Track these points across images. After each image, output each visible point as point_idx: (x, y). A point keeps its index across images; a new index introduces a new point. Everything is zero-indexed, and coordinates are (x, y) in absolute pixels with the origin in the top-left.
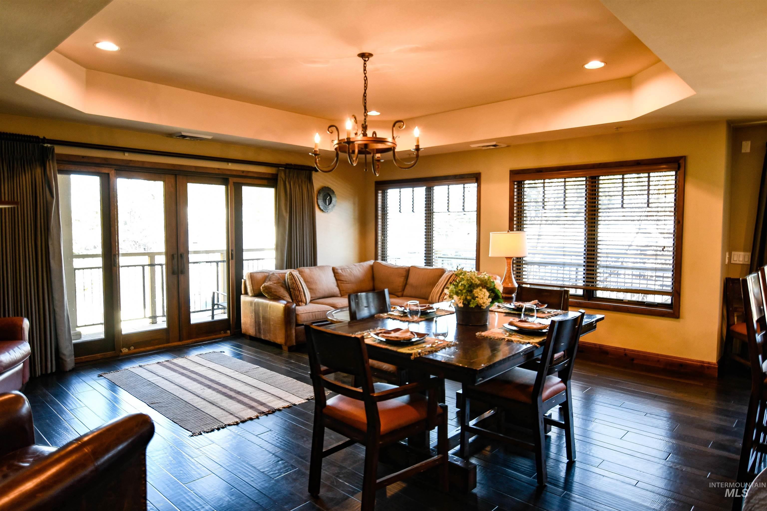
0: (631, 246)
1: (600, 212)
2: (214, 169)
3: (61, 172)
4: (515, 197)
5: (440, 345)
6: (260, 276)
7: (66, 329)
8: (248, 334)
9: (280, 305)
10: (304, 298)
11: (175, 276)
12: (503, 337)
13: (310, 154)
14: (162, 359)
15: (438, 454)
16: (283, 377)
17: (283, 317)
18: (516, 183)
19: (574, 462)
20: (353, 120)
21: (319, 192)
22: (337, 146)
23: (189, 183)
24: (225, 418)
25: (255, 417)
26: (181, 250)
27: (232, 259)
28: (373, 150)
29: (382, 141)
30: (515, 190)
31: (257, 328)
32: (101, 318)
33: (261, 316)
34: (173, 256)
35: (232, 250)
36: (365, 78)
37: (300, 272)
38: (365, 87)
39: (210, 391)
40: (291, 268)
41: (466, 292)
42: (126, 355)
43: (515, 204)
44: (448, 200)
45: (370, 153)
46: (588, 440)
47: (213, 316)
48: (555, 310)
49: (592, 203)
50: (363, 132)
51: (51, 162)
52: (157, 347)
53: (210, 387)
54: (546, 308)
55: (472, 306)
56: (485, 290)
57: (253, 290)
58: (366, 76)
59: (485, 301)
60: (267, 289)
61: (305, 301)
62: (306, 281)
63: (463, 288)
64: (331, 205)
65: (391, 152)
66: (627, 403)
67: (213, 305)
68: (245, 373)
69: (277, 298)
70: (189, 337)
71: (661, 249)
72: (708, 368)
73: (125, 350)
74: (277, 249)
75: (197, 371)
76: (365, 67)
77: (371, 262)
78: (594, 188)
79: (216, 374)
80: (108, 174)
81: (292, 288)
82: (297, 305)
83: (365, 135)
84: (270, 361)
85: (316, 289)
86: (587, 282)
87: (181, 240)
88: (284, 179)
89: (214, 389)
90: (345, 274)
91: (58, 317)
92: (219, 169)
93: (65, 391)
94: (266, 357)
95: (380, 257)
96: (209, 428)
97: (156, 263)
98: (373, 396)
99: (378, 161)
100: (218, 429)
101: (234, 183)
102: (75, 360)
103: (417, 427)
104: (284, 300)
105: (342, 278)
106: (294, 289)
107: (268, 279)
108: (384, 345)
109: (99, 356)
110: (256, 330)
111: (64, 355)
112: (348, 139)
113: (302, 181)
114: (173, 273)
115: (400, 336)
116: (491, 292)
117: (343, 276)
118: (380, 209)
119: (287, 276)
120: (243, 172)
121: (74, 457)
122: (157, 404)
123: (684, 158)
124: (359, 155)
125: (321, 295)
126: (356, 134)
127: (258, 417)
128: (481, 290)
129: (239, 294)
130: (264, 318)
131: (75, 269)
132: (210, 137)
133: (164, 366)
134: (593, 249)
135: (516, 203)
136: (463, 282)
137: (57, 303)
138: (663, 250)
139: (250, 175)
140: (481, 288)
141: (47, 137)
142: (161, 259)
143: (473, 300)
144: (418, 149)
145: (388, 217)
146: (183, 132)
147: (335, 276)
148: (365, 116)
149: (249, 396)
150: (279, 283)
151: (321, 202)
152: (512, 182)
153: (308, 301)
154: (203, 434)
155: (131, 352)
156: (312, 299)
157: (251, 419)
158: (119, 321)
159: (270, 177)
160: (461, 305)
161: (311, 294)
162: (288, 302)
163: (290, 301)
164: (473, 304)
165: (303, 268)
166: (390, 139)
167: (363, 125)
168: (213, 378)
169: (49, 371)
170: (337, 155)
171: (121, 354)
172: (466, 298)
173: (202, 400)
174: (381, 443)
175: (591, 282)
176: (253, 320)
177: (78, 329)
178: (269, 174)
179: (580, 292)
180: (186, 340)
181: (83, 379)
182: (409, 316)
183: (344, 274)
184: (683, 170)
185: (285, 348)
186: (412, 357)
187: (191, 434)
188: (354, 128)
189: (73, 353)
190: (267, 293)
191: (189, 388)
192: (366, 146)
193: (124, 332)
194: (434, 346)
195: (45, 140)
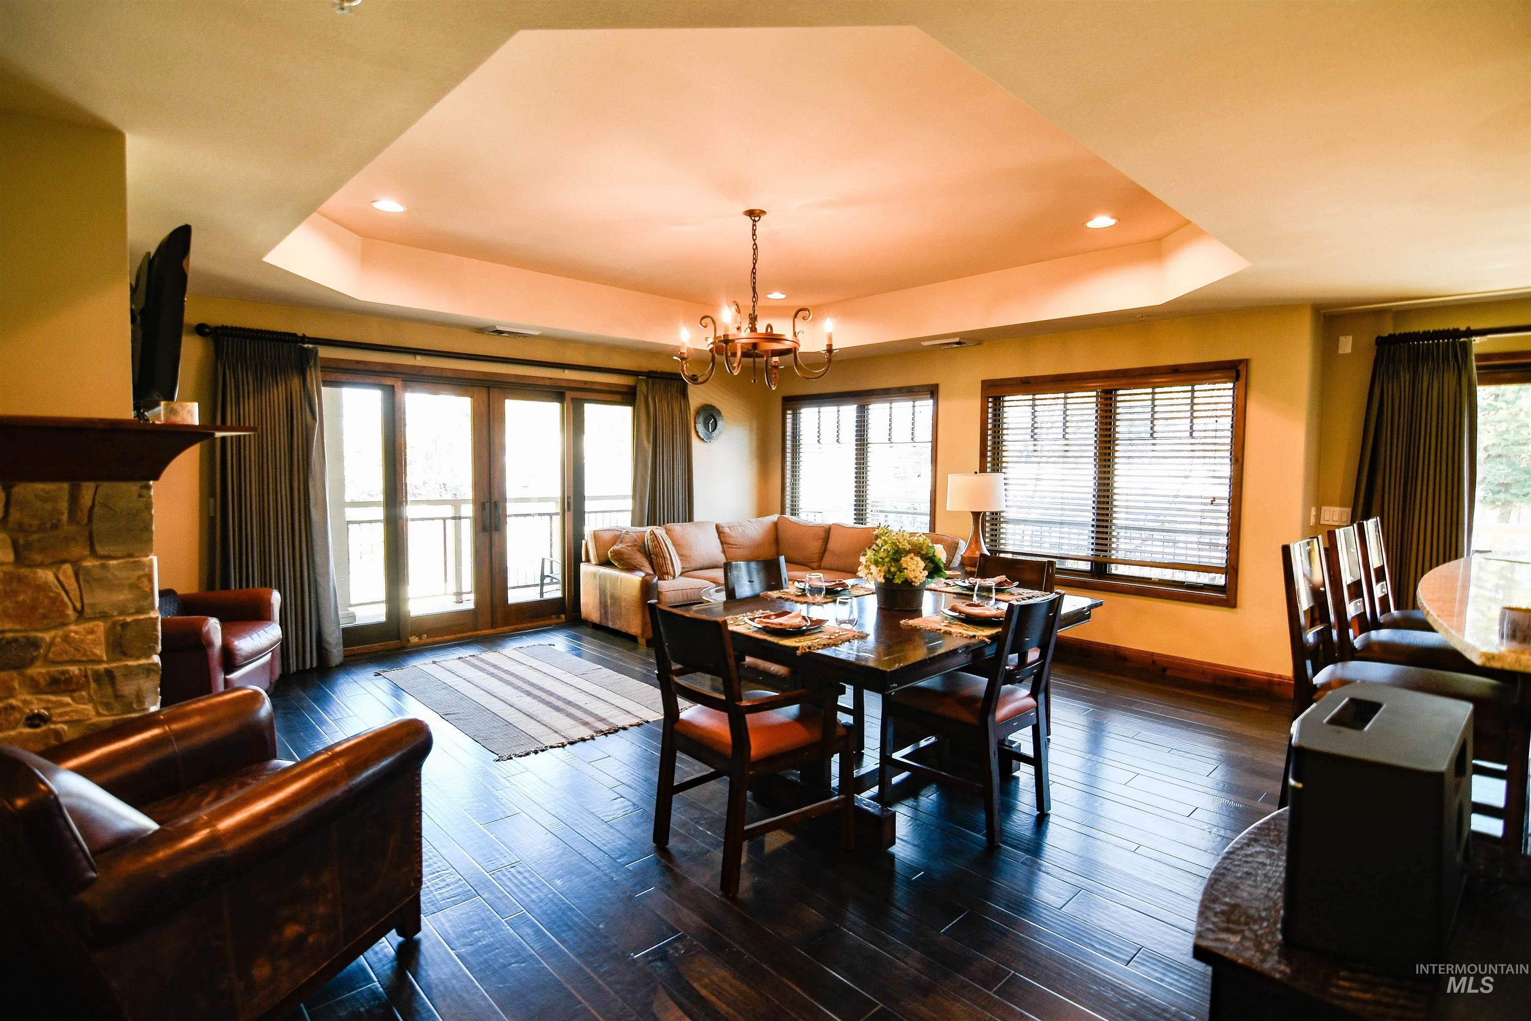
0: (1176, 496)
1: (1117, 445)
2: (544, 378)
3: (327, 383)
4: (990, 421)
5: (843, 637)
6: (607, 536)
7: (332, 607)
8: (590, 620)
9: (636, 578)
10: (671, 568)
11: (487, 534)
12: (939, 627)
13: (675, 358)
14: (466, 652)
15: (838, 795)
16: (635, 682)
17: (639, 595)
18: (990, 400)
19: (1048, 815)
20: (734, 308)
21: (698, 412)
22: (711, 346)
23: (508, 398)
24: (547, 737)
25: (589, 737)
26: (496, 497)
27: (569, 509)
28: (768, 351)
29: (777, 339)
30: (990, 410)
31: (603, 611)
32: (382, 595)
33: (609, 594)
34: (483, 505)
35: (569, 498)
36: (755, 247)
37: (668, 532)
38: (754, 259)
39: (529, 699)
40: (655, 524)
41: (890, 562)
42: (417, 645)
43: (989, 432)
44: (890, 425)
45: (763, 357)
46: (1095, 791)
47: (542, 594)
48: (1031, 591)
49: (1106, 430)
50: (750, 326)
51: (312, 369)
52: (459, 635)
53: (529, 694)
54: (1016, 587)
55: (897, 581)
56: (918, 559)
57: (598, 555)
58: (755, 244)
59: (918, 574)
60: (618, 555)
61: (672, 574)
62: (674, 544)
63: (885, 555)
64: (716, 431)
65: (792, 355)
66: (1144, 732)
67: (543, 577)
68: (582, 675)
69: (631, 568)
70: (506, 623)
71: (1209, 501)
72: (1279, 684)
73: (414, 640)
74: (634, 497)
75: (513, 671)
76: (754, 230)
77: (775, 517)
78: (1108, 408)
79: (540, 675)
80: (393, 386)
81: (654, 554)
82: (659, 579)
83: (753, 329)
84: (620, 660)
85: (690, 557)
86: (1096, 550)
87: (496, 482)
88: (645, 393)
89: (535, 697)
90: (735, 535)
91: (320, 590)
92: (550, 379)
93: (328, 694)
94: (615, 653)
95: (788, 510)
96: (523, 750)
97: (462, 515)
98: (739, 706)
99: (776, 367)
100: (536, 752)
101: (573, 399)
102: (344, 651)
103: (806, 753)
104: (641, 570)
105: (730, 541)
106: (657, 555)
107: (619, 541)
108: (761, 634)
109: (377, 646)
110: (601, 614)
111: (328, 643)
112: (726, 336)
113: (672, 396)
114: (484, 529)
115: (786, 623)
116: (928, 561)
117: (733, 537)
118: (788, 438)
119: (647, 536)
120: (586, 382)
121: (321, 772)
122: (454, 716)
123: (1245, 362)
124: (743, 359)
125: (698, 566)
126: (739, 329)
127: (593, 738)
128: (912, 558)
129: (577, 560)
130: (613, 597)
131: (349, 522)
132: (537, 333)
133: (468, 663)
134: (1106, 500)
135: (990, 429)
136: (885, 547)
137: (319, 570)
138: (1212, 503)
139: (595, 387)
140: (912, 555)
141: (308, 335)
142: (468, 510)
143: (898, 573)
144: (830, 350)
145: (801, 450)
146: (499, 325)
147: (719, 537)
148: (754, 302)
149: (583, 708)
150: (635, 546)
151: (701, 428)
152: (984, 398)
153: (678, 573)
154: (514, 758)
155: (423, 642)
156: (684, 570)
157: (583, 740)
158: (406, 600)
159: (625, 390)
160: (882, 580)
161: (682, 563)
162: (647, 574)
163: (651, 572)
164: (899, 578)
165: (672, 524)
166: (789, 336)
167: (750, 315)
168: (535, 681)
169: (308, 667)
170: (713, 358)
171: (409, 645)
172: (889, 570)
173: (517, 711)
174: (751, 773)
175: (1102, 551)
176: (598, 600)
177: (351, 609)
178: (624, 385)
179: (1086, 566)
180: (501, 627)
181: (355, 678)
182: (808, 595)
183: (733, 534)
184: (1244, 380)
185: (642, 641)
186: (799, 652)
187: (496, 757)
188: (735, 321)
189: (341, 641)
190: (616, 560)
191: (500, 695)
192: (755, 346)
193: (412, 614)
194: (833, 637)
195: (304, 339)
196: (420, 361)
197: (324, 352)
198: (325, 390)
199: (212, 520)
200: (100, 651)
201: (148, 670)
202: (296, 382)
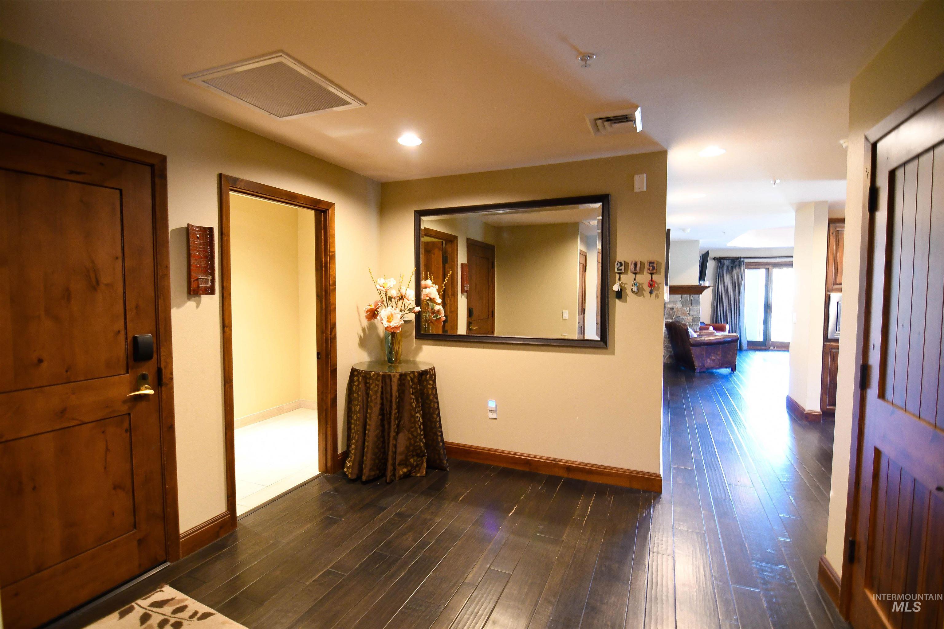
7: (745, 334)
42: (772, 348)
51: (742, 266)
80: (769, 268)
102: (747, 345)
111: (743, 342)
158: (769, 336)
171: (769, 347)
177: (751, 336)
189: (746, 342)
193: (771, 340)
195: (741, 258)
196: (778, 260)
197: (746, 261)
198: (746, 270)
199: (714, 307)
200: (691, 321)
201: (698, 325)
202: (738, 270)
